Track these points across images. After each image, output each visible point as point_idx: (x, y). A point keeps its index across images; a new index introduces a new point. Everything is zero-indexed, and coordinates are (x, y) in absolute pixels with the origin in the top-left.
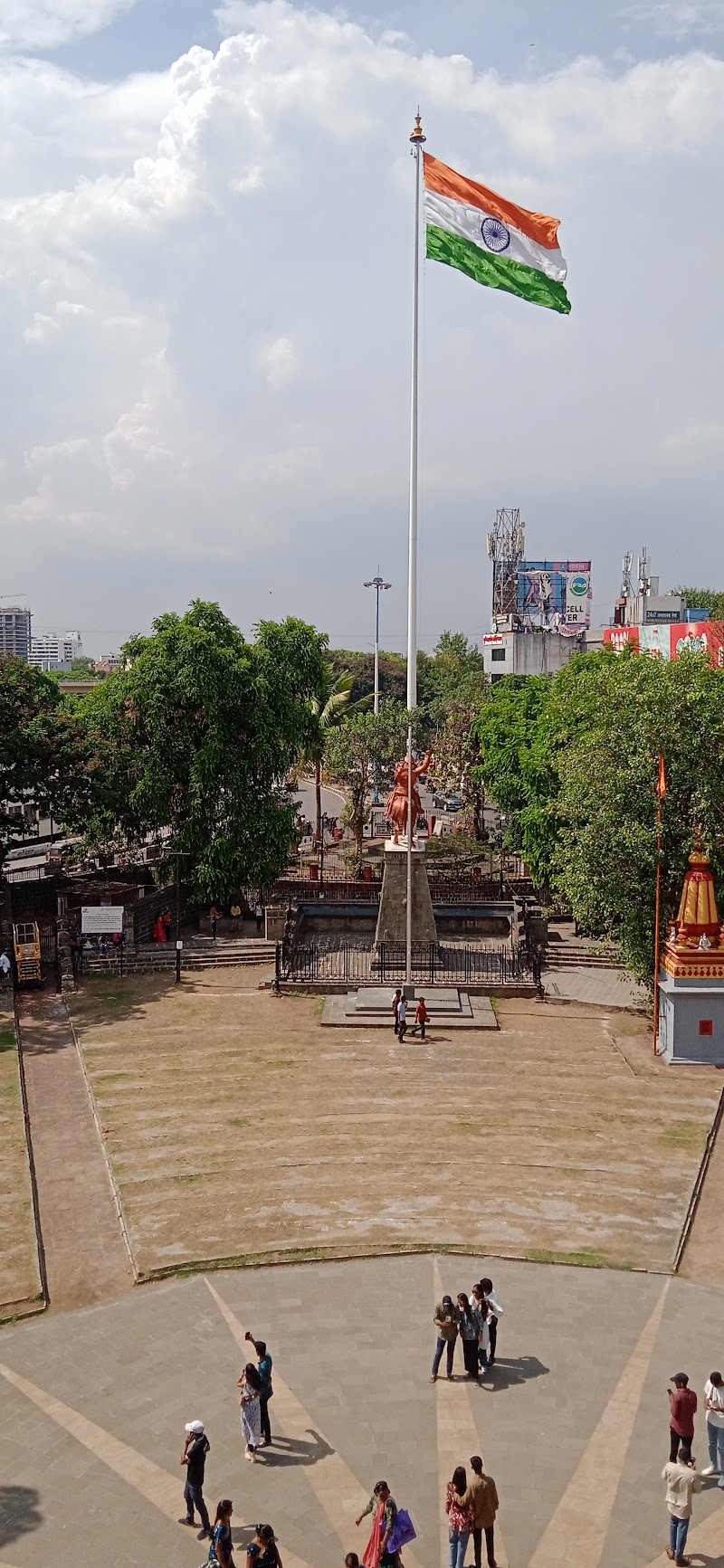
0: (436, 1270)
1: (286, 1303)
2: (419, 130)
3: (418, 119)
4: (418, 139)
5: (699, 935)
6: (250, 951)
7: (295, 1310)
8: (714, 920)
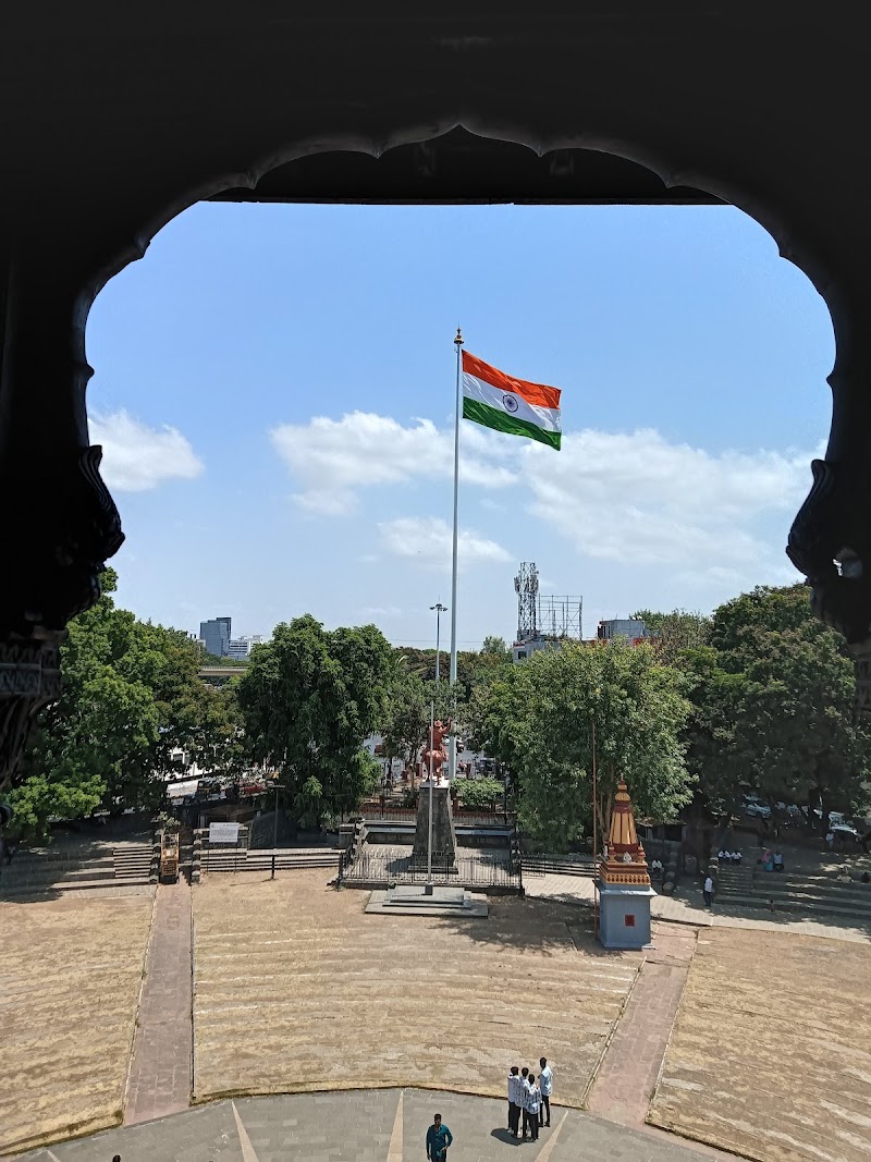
0: (401, 1100)
1: (286, 1123)
2: (459, 337)
3: (459, 331)
4: (458, 342)
5: (623, 852)
6: (327, 857)
7: (292, 1128)
8: (634, 841)
